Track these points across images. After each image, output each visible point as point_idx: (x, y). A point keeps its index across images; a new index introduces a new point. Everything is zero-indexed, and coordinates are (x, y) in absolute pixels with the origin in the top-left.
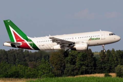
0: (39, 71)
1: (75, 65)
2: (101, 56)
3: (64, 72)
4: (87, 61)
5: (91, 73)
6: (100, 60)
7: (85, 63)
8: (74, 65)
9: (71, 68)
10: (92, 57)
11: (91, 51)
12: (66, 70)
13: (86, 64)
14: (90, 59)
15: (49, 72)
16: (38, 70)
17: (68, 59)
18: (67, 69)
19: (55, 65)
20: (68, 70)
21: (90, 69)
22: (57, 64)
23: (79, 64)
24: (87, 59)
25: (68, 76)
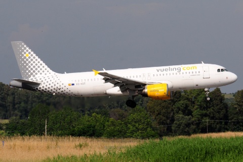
0: (129, 125)
1: (192, 116)
2: (238, 100)
3: (173, 128)
4: (213, 109)
5: (219, 131)
6: (236, 108)
7: (210, 113)
8: (190, 116)
9: (185, 122)
10: (221, 102)
11: (220, 92)
12: (176, 124)
13: (212, 115)
14: (217, 105)
15: (147, 128)
16: (126, 124)
17: (179, 106)
18: (178, 123)
19: (157, 115)
20: (180, 125)
21: (217, 124)
22: (159, 114)
23: (199, 115)
24: (213, 106)
25: (179, 135)
